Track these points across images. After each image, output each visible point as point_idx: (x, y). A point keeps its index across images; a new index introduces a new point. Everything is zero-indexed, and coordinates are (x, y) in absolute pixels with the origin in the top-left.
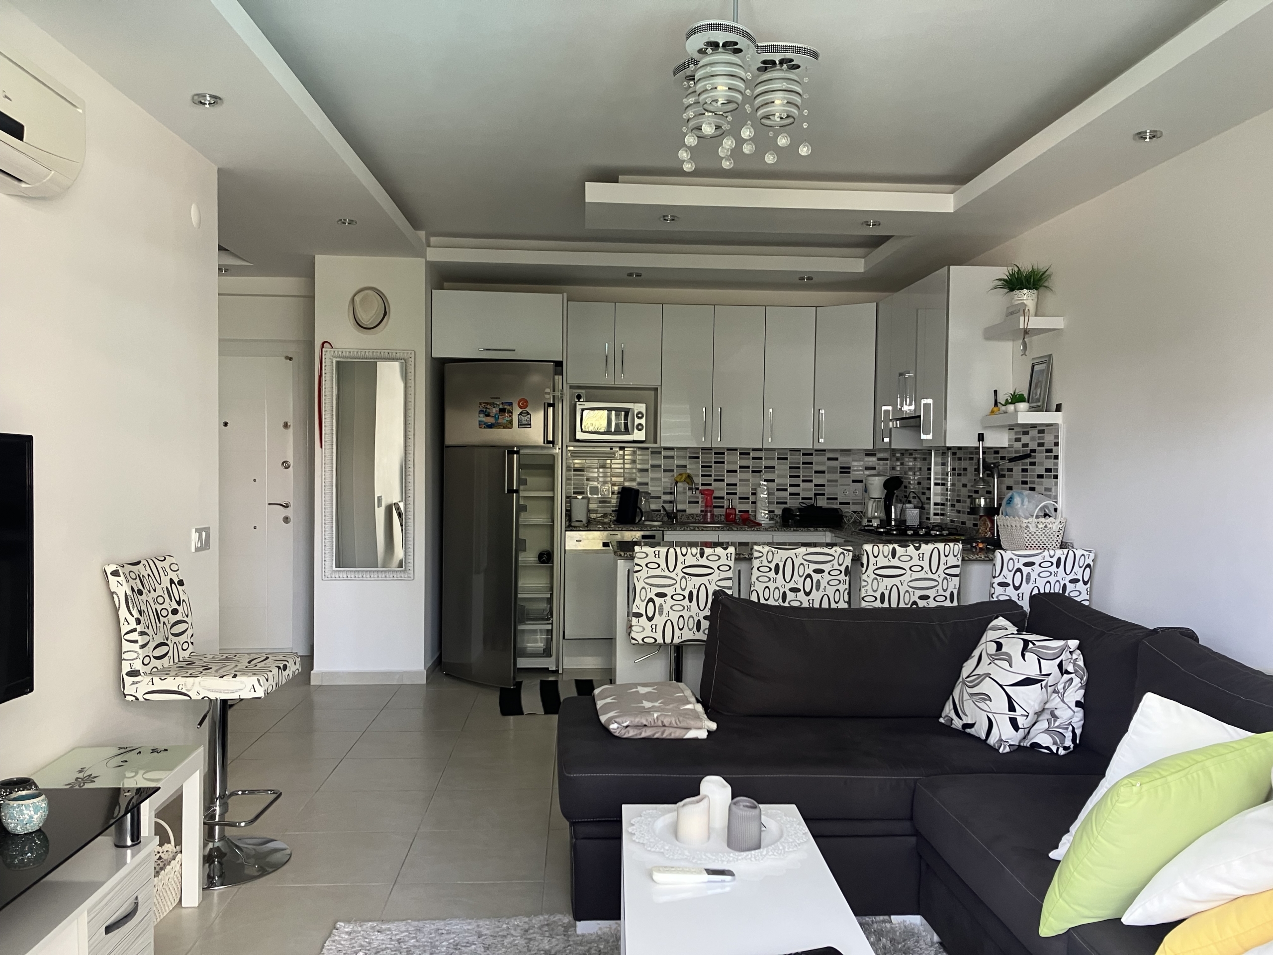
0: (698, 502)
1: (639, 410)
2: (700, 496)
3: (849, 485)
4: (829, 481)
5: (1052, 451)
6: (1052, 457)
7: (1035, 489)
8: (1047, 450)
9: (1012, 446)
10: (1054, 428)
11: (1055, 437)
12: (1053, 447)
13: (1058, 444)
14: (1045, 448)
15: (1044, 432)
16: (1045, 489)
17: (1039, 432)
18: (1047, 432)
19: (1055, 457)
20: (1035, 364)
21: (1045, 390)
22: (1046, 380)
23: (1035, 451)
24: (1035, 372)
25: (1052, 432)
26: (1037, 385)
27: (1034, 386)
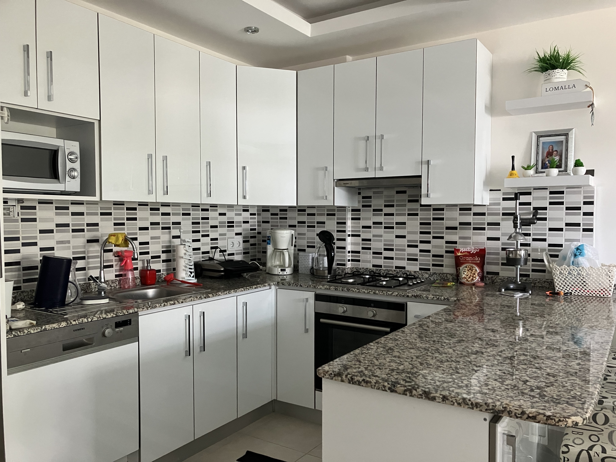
0: (111, 266)
1: (71, 150)
2: (114, 258)
3: (233, 238)
4: (220, 235)
5: (579, 208)
6: (579, 214)
7: (545, 240)
8: (567, 209)
9: (499, 204)
10: (582, 190)
11: (585, 197)
12: (582, 205)
13: (592, 203)
14: (564, 206)
15: (562, 193)
16: (566, 240)
17: (551, 193)
18: (568, 193)
19: (585, 214)
20: (542, 136)
21: (567, 158)
22: (567, 150)
23: (545, 209)
24: (543, 143)
25: (579, 193)
26: (550, 154)
27: (545, 155)
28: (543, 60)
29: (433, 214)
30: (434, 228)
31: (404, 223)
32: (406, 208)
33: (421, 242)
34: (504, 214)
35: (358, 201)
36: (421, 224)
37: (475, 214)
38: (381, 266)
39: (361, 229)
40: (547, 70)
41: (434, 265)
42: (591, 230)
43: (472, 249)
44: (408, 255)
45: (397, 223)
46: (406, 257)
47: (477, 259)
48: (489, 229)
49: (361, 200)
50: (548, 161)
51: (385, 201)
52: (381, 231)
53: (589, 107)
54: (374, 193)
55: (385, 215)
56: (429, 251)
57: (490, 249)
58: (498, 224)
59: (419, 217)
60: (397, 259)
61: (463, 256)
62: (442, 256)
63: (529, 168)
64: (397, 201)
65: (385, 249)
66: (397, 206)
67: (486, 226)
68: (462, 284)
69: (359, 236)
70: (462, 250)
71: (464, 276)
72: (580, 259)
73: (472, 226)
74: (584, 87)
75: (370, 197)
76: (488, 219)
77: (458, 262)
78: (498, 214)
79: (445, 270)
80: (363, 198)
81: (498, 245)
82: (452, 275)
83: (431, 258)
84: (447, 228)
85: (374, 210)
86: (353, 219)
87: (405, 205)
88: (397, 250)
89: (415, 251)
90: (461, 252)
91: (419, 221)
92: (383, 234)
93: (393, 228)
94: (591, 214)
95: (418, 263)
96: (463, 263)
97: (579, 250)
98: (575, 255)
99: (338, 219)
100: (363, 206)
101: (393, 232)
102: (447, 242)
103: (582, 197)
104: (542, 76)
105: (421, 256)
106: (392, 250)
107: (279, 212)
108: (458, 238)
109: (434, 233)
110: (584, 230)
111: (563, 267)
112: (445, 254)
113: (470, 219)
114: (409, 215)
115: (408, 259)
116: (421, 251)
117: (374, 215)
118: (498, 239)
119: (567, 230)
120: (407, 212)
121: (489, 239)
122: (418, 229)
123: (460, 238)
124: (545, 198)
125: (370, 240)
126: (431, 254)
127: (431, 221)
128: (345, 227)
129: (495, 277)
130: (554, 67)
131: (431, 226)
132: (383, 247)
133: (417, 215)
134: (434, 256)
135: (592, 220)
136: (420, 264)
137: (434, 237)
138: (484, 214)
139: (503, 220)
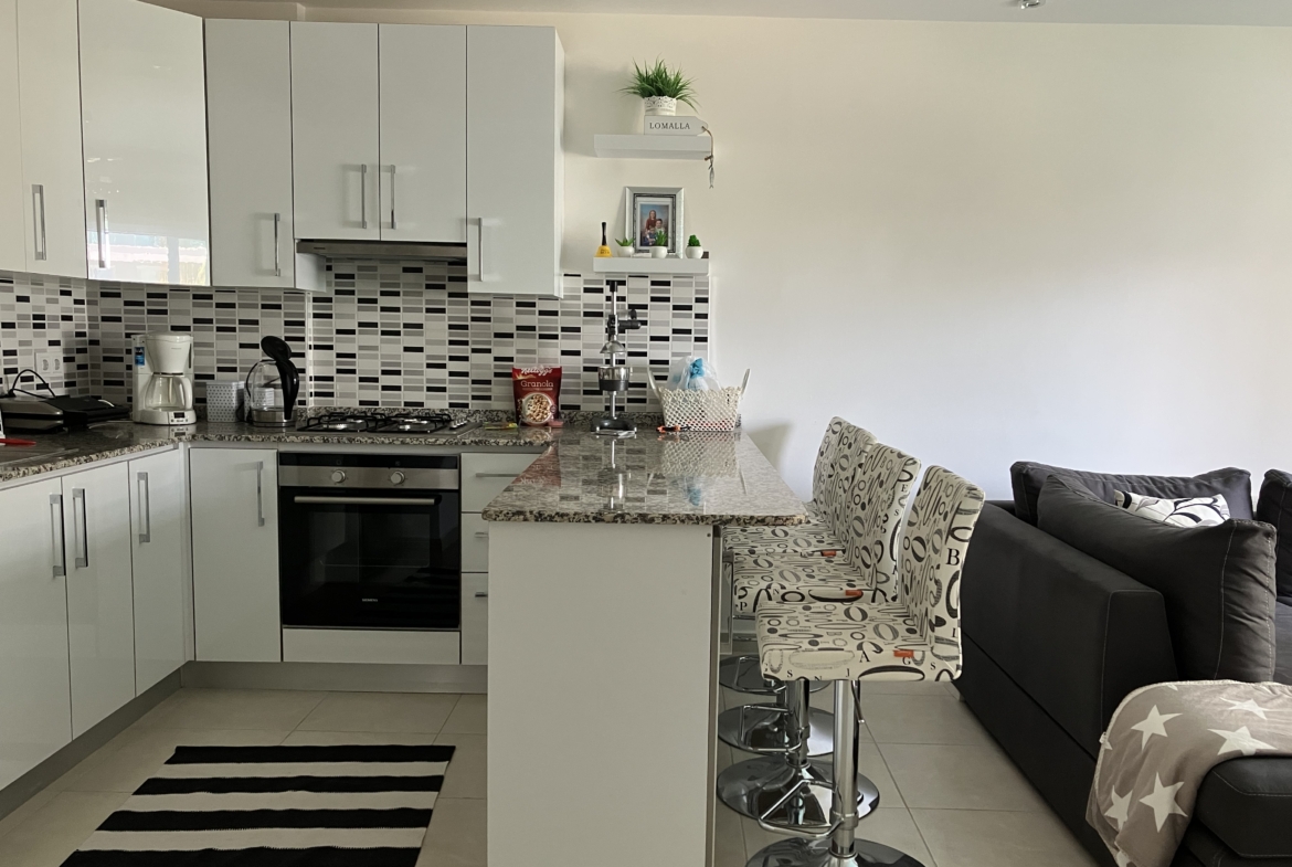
3: (44, 351)
4: (22, 343)
5: (690, 308)
6: (690, 316)
7: (644, 354)
8: (675, 308)
9: (578, 298)
10: (693, 280)
11: (697, 292)
12: (693, 303)
13: (705, 300)
14: (671, 304)
15: (668, 283)
16: (674, 354)
17: (653, 283)
18: (677, 284)
19: (698, 316)
20: (640, 195)
21: (674, 232)
22: (674, 220)
23: (645, 307)
24: (642, 206)
25: (690, 285)
26: (651, 224)
27: (645, 224)
28: (644, 79)
29: (472, 311)
30: (474, 335)
31: (420, 326)
32: (424, 299)
33: (452, 358)
34: (586, 314)
35: (327, 282)
36: (451, 327)
37: (542, 313)
38: (376, 403)
39: (334, 335)
40: (651, 95)
41: (474, 398)
42: (705, 340)
43: (541, 369)
44: (428, 381)
45: (406, 326)
46: (425, 385)
47: (550, 386)
48: (564, 337)
49: (334, 280)
50: (650, 234)
51: (382, 285)
52: (374, 339)
53: (706, 159)
54: (360, 268)
55: (383, 309)
56: (466, 374)
57: (568, 368)
58: (578, 330)
59: (446, 315)
60: (407, 389)
61: (528, 380)
62: (489, 382)
63: (624, 243)
64: (406, 285)
65: (384, 372)
66: (406, 294)
67: (559, 333)
68: (525, 425)
69: (331, 348)
70: (525, 370)
71: (529, 412)
72: (699, 380)
73: (537, 332)
74: (701, 130)
75: (352, 276)
76: (561, 321)
77: (519, 391)
78: (578, 314)
79: (495, 405)
80: (337, 276)
81: (577, 362)
82: (505, 412)
83: (470, 386)
84: (497, 335)
85: (360, 301)
86: (316, 316)
87: (420, 294)
88: (407, 373)
89: (442, 374)
90: (523, 374)
91: (447, 323)
92: (378, 344)
93: (398, 333)
94: (705, 316)
95: (447, 394)
96: (527, 392)
97: (696, 369)
98: (692, 374)
99: (286, 315)
100: (337, 292)
101: (398, 342)
102: (496, 359)
103: (694, 292)
104: (643, 102)
105: (451, 382)
106: (398, 373)
107: (145, 300)
108: (514, 352)
109: (475, 342)
110: (697, 339)
111: (676, 392)
112: (493, 379)
113: (532, 319)
114: (428, 310)
115: (429, 389)
116: (451, 374)
117: (360, 309)
118: (577, 353)
119: (674, 339)
120: (424, 307)
121: (564, 353)
122: (446, 336)
123: (519, 351)
124: (643, 291)
125: (353, 356)
126: (469, 379)
127: (469, 323)
128: (303, 331)
129: (574, 413)
130: (661, 93)
131: (469, 331)
132: (380, 369)
133: (443, 311)
134: (474, 382)
135: (706, 324)
136: (451, 397)
137: (474, 351)
138: (555, 313)
139: (585, 323)
